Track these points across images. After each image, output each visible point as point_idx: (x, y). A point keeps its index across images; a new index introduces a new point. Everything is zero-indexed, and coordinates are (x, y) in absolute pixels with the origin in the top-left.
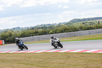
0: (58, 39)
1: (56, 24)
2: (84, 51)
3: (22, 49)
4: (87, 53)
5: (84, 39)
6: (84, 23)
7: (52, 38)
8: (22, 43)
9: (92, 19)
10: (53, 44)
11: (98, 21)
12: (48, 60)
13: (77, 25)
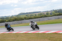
0: (36, 23)
1: (10, 16)
2: (26, 32)
3: (9, 31)
4: (29, 33)
5: (27, 25)
6: (27, 15)
7: (32, 22)
8: (9, 26)
9: (32, 13)
10: (32, 27)
11: (35, 14)
12: (5, 38)
13: (23, 17)
